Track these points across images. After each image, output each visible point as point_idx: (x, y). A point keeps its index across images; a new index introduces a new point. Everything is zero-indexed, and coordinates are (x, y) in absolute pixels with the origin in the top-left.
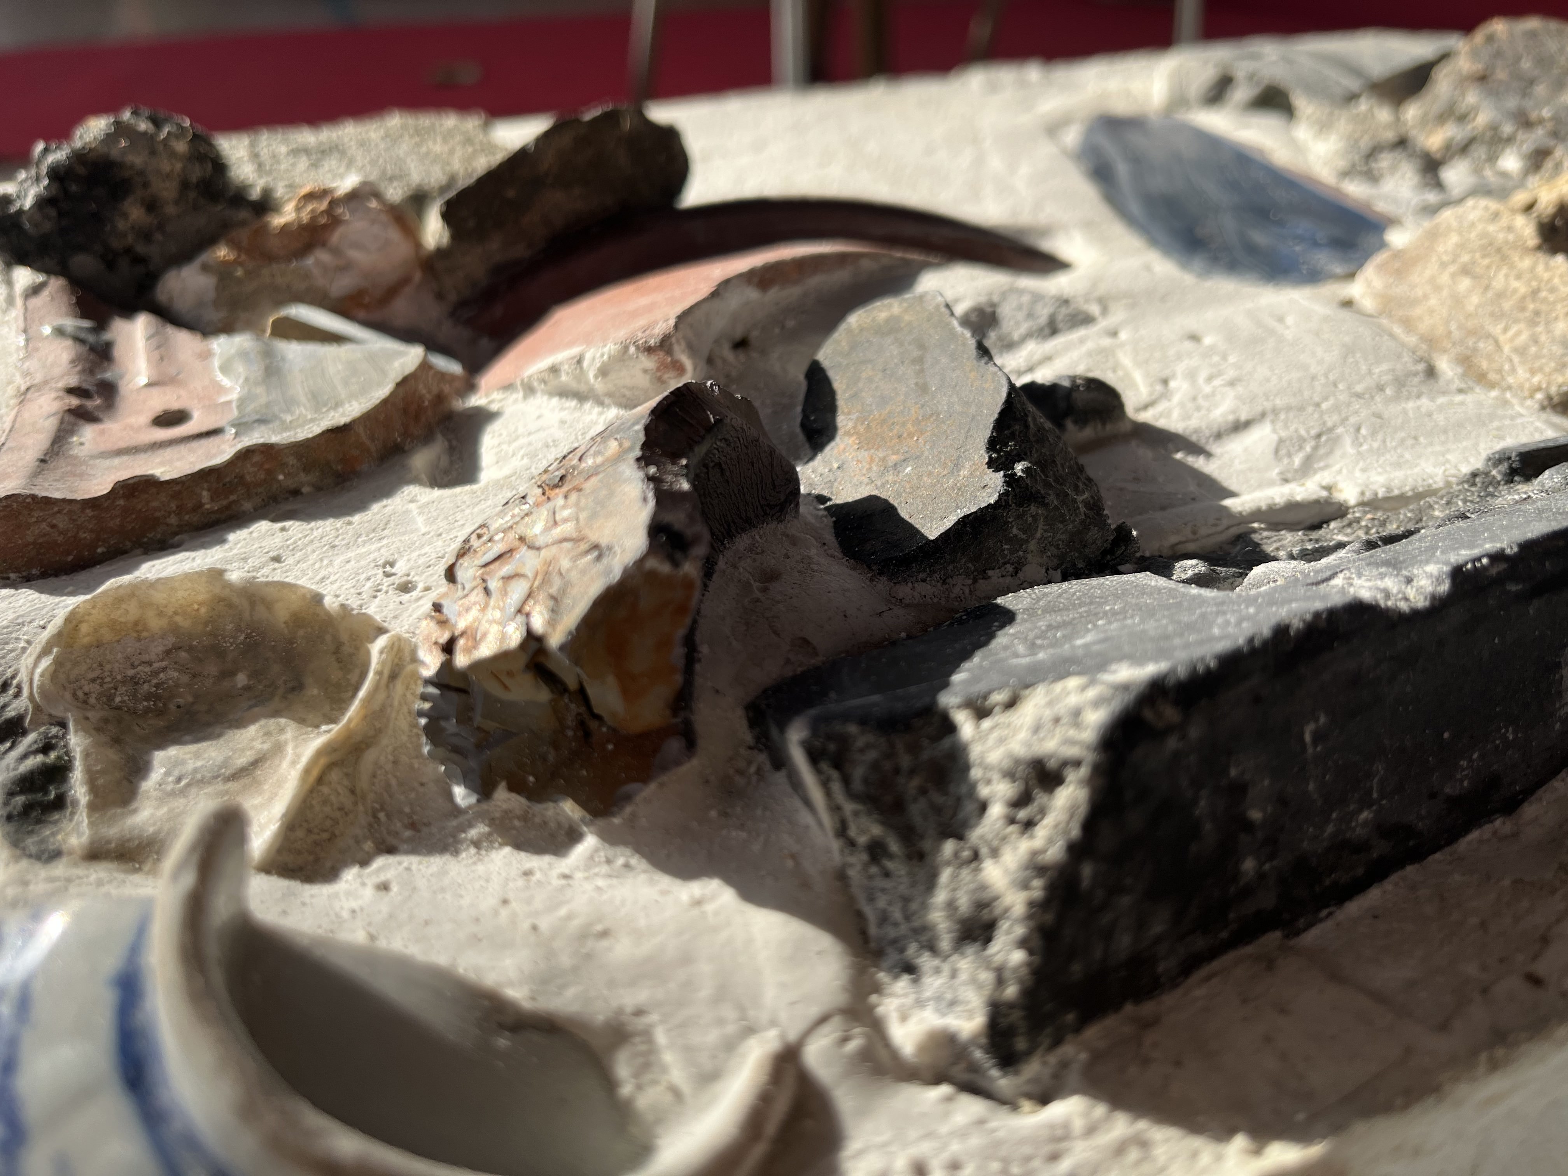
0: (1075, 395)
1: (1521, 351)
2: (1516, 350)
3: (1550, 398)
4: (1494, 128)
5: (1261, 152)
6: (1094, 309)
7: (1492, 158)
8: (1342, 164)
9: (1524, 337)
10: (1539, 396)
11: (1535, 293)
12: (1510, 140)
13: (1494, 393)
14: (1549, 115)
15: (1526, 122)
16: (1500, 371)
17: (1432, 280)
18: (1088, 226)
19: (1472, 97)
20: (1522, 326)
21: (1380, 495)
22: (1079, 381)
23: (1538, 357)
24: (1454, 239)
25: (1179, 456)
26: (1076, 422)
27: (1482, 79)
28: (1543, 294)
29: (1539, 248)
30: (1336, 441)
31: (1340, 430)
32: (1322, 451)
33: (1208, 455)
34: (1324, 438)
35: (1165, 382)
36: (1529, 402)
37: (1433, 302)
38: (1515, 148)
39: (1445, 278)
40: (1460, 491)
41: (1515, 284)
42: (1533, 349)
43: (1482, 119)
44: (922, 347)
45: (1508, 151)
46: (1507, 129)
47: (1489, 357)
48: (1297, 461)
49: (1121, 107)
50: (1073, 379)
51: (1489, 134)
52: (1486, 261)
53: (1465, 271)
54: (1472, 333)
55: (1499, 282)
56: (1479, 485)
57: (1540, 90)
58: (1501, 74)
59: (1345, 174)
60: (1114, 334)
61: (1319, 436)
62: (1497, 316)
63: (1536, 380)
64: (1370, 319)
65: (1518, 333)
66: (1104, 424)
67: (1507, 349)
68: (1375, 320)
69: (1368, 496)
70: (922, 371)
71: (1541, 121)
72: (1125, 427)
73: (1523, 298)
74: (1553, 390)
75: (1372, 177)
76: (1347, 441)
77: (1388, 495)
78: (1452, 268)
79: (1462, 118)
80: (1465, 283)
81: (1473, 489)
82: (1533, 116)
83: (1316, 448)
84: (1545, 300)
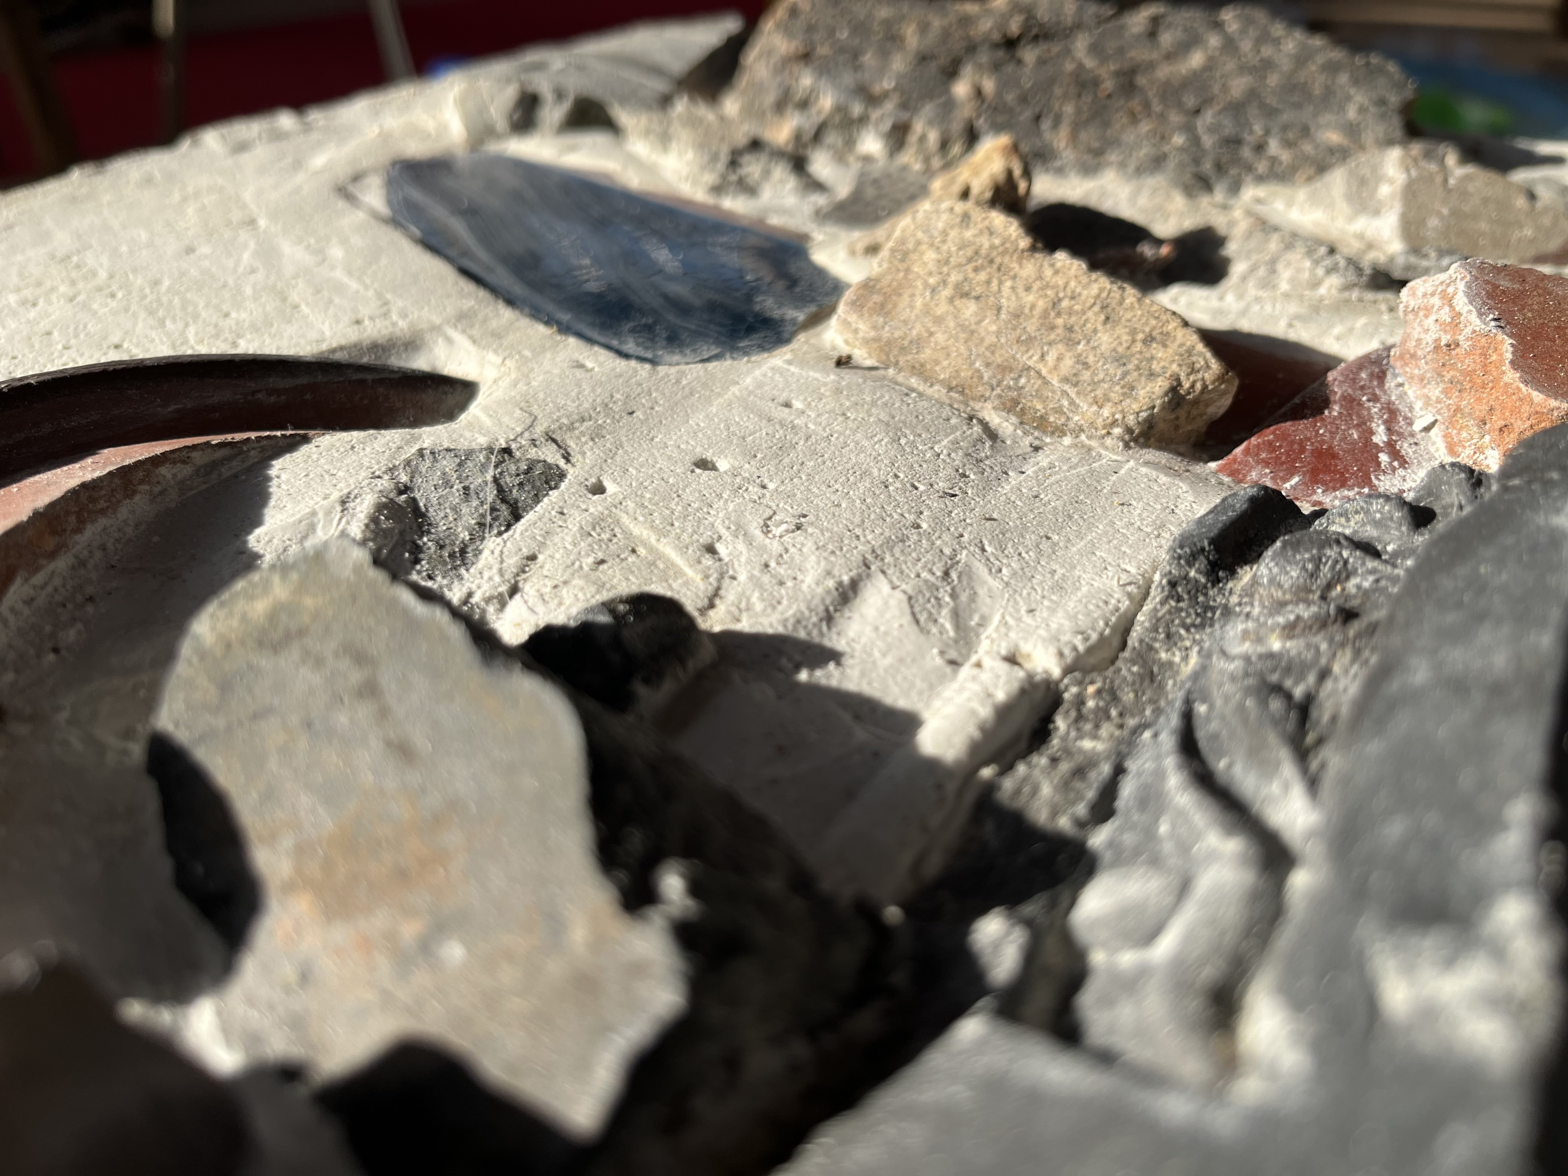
0: (626, 633)
1: (1071, 380)
2: (1066, 380)
3: (1129, 431)
4: (840, 109)
5: (607, 176)
6: (551, 455)
7: (850, 143)
8: (710, 178)
9: (1068, 362)
10: (1117, 431)
11: (1055, 303)
12: (863, 120)
13: (1067, 441)
14: (893, 84)
15: (872, 100)
16: (1059, 411)
17: (927, 311)
18: (463, 319)
19: (806, 80)
20: (1061, 347)
21: (1081, 648)
22: (622, 608)
23: (1095, 384)
24: (930, 256)
25: (803, 676)
26: (647, 681)
27: (805, 57)
28: (1065, 304)
29: (1033, 249)
30: (967, 574)
31: (963, 556)
32: (964, 597)
33: (835, 656)
34: (954, 575)
35: (711, 549)
36: (1109, 441)
37: (940, 337)
38: (870, 127)
39: (942, 308)
40: (1169, 612)
41: (1030, 298)
42: (1086, 375)
43: (827, 102)
44: (361, 658)
45: (864, 133)
46: (857, 109)
47: (1038, 394)
48: (946, 621)
49: (415, 149)
50: (609, 606)
51: (837, 119)
52: (983, 276)
53: (962, 293)
54: (1005, 369)
55: (1008, 302)
56: (1186, 596)
57: (868, 58)
58: (823, 50)
59: (718, 190)
60: (598, 489)
61: (947, 574)
62: (1028, 342)
63: (1106, 412)
64: (873, 373)
65: (1059, 359)
66: (682, 661)
67: (1055, 382)
68: (881, 372)
69: (1069, 656)
70: (384, 713)
71: (885, 95)
72: (707, 653)
73: (1045, 314)
74: (1131, 420)
75: (748, 189)
76: (980, 569)
77: (1088, 644)
78: (947, 292)
79: (804, 105)
80: (969, 309)
81: (1181, 604)
82: (877, 89)
83: (954, 595)
84: (1070, 312)
